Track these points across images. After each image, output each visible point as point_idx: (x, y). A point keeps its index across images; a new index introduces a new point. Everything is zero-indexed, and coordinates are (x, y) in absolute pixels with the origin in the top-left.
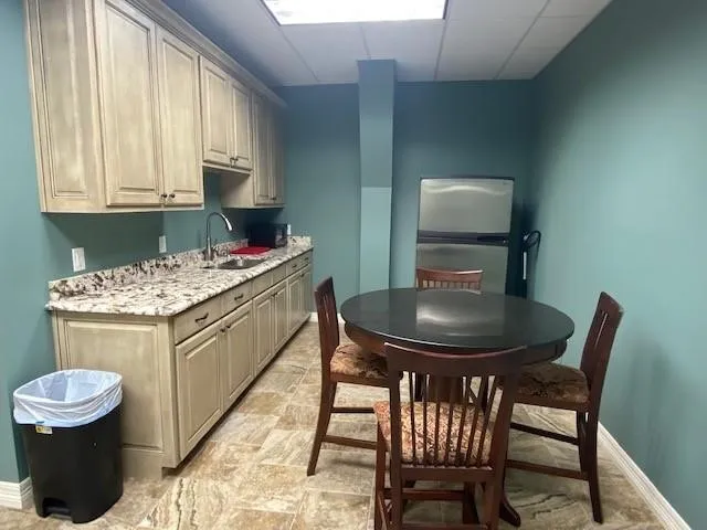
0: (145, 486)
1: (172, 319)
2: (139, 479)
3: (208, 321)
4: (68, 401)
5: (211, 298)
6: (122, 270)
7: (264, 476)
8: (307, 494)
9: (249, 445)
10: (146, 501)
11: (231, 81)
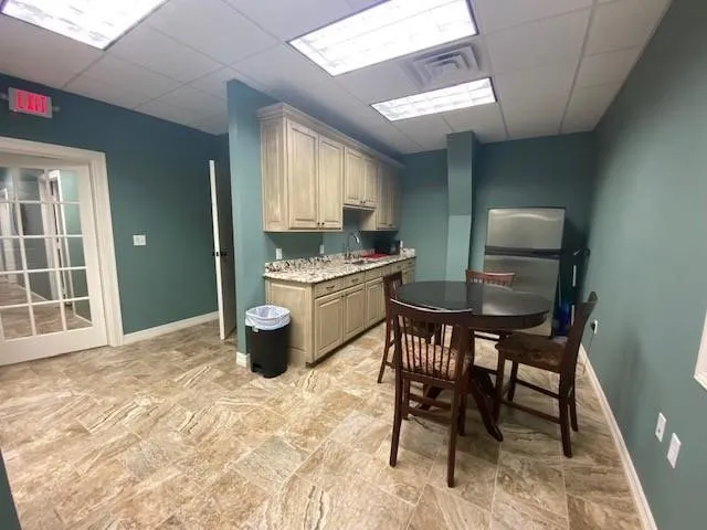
0: (297, 370)
1: (314, 285)
2: (296, 366)
3: (335, 289)
4: (269, 317)
5: (336, 278)
6: (300, 260)
7: (354, 378)
8: (373, 391)
9: (352, 362)
10: (295, 376)
11: (364, 157)
